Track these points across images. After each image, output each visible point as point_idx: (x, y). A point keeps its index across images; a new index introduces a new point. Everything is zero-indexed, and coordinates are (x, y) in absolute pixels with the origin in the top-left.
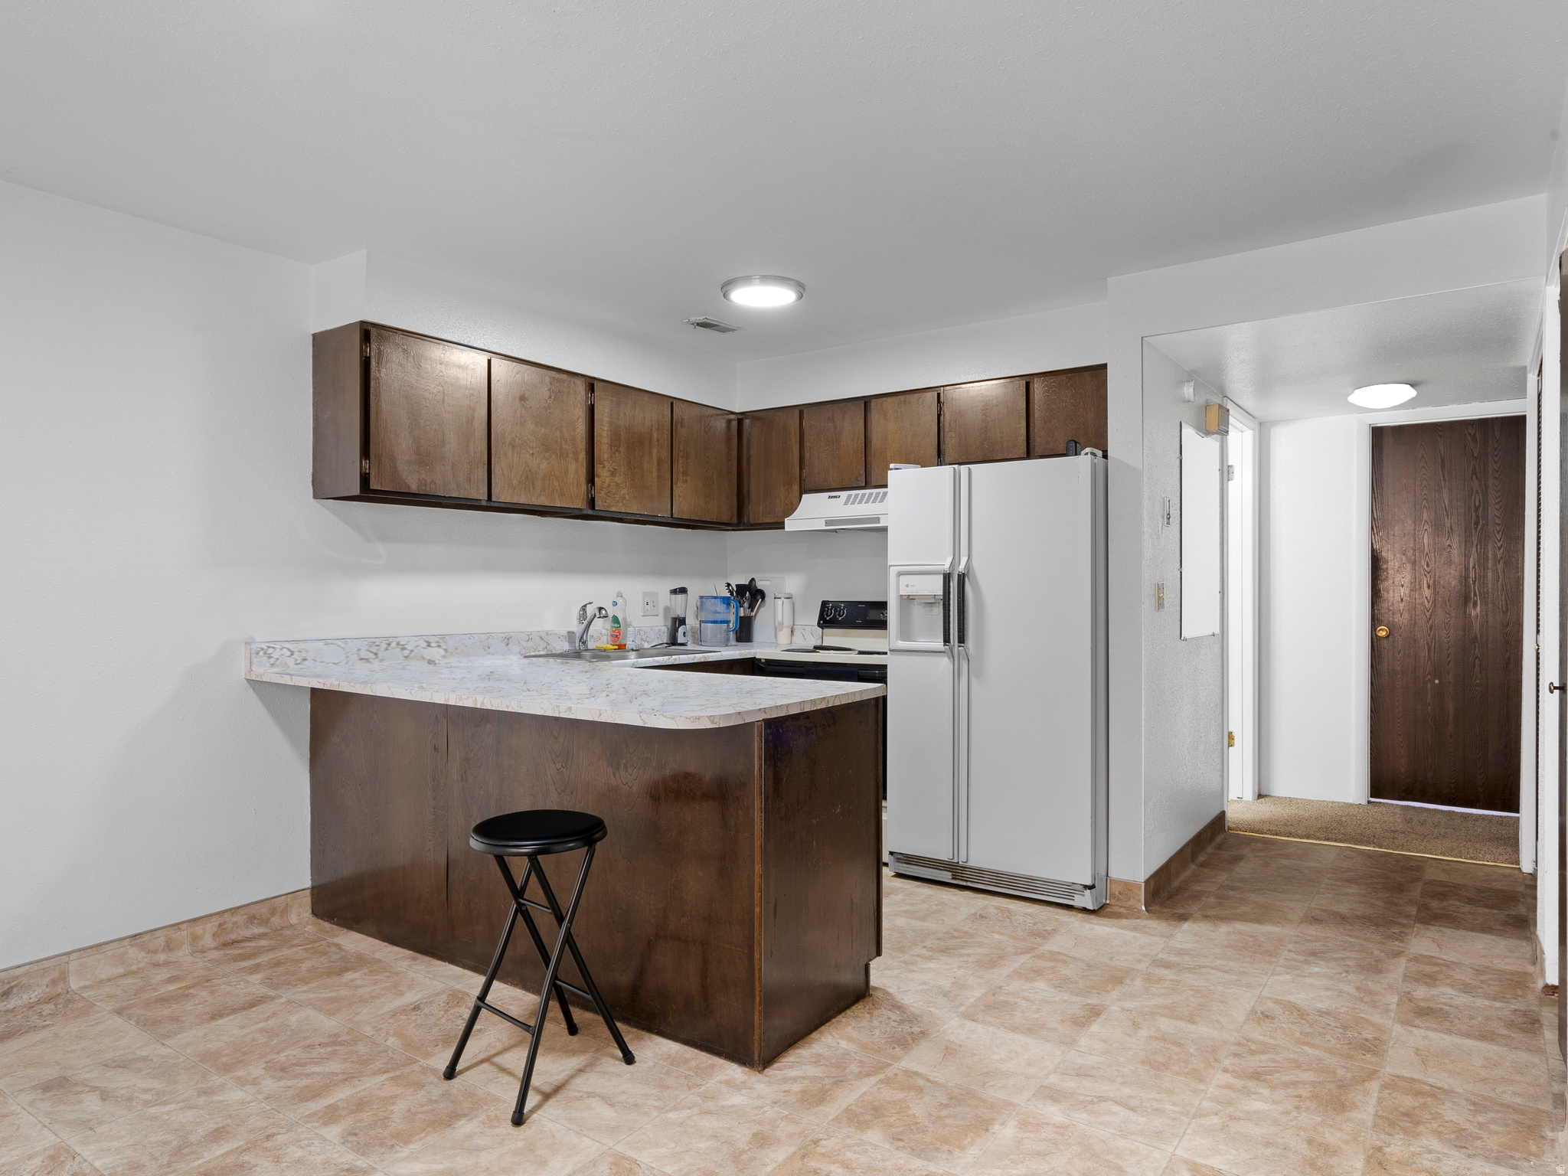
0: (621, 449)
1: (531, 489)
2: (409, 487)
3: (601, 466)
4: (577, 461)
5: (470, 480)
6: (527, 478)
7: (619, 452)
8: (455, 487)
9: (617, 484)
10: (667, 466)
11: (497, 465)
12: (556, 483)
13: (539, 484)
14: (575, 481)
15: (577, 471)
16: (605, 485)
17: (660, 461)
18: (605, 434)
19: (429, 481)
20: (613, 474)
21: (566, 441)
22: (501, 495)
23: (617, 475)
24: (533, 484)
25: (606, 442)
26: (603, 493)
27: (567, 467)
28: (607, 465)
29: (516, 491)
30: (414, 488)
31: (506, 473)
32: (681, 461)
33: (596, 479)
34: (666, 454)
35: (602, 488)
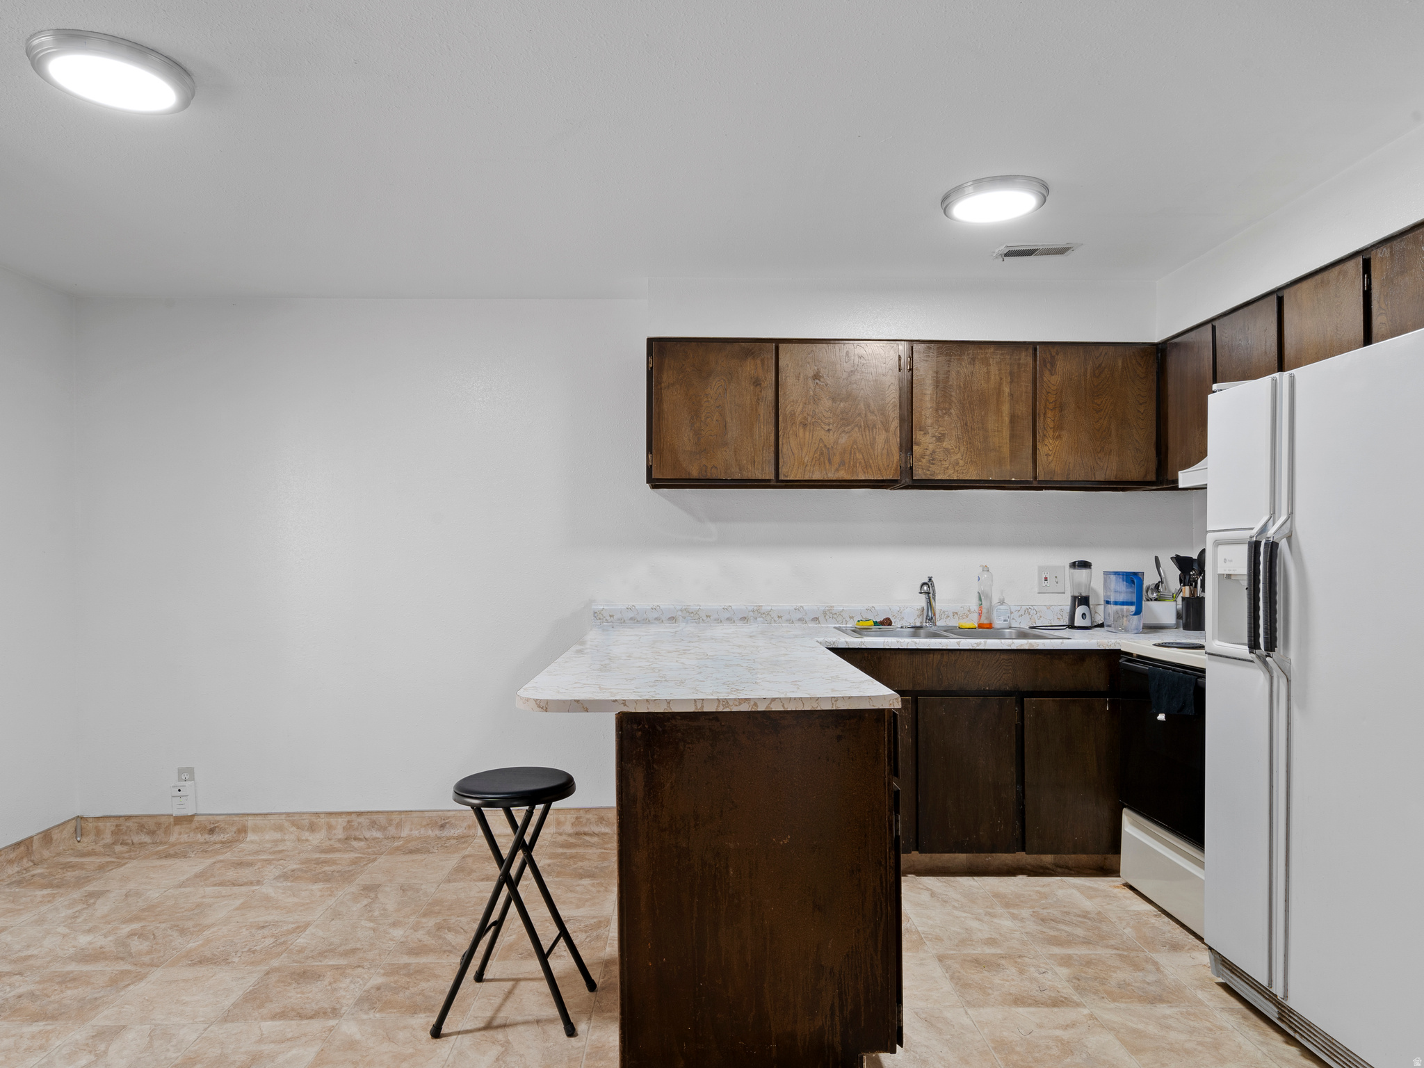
0: (952, 411)
1: (827, 464)
2: (689, 474)
3: (922, 432)
4: (887, 431)
5: (754, 462)
6: (822, 454)
7: (950, 415)
8: (738, 470)
9: (946, 450)
10: (1028, 423)
11: (785, 445)
12: (859, 456)
13: (836, 459)
14: (885, 451)
15: (887, 441)
16: (928, 452)
17: (1013, 419)
18: (928, 398)
19: (710, 467)
20: (940, 439)
21: (872, 412)
22: (788, 473)
23: (946, 440)
24: (829, 460)
25: (929, 406)
26: (924, 461)
27: (874, 439)
28: (931, 430)
29: (808, 468)
30: (695, 473)
31: (796, 451)
32: (1050, 414)
33: (915, 447)
34: (1024, 409)
35: (923, 456)
